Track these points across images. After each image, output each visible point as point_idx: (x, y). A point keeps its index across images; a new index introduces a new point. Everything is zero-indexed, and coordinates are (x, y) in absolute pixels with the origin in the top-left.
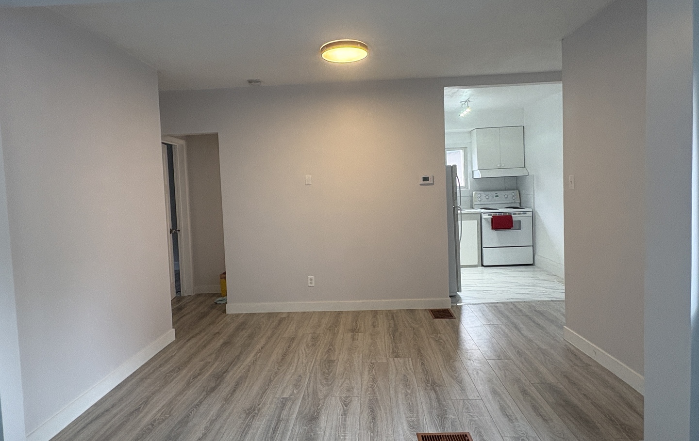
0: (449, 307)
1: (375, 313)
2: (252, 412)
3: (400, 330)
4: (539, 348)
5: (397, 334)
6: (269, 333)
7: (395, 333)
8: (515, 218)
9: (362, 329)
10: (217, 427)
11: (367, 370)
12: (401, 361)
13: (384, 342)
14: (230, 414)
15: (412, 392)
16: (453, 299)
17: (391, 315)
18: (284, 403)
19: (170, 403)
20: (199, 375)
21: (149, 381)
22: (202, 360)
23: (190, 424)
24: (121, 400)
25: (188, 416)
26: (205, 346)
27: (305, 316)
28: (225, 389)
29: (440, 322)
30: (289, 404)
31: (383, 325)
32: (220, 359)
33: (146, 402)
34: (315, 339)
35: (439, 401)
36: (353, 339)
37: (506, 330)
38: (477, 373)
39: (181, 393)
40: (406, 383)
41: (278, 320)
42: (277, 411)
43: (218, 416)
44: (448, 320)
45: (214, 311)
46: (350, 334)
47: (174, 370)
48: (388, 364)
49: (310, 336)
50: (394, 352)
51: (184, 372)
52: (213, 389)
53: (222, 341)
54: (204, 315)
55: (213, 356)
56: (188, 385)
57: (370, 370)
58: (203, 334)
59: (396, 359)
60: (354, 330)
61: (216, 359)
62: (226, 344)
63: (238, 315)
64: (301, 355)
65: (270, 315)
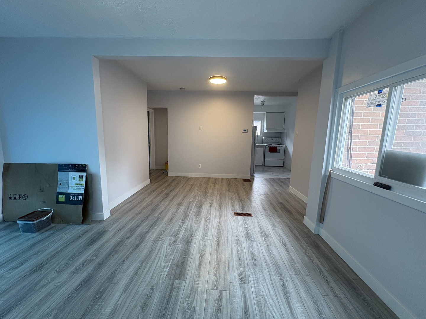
0: (250, 178)
1: (222, 179)
2: (180, 204)
3: (231, 184)
4: (279, 192)
5: (230, 185)
6: (184, 183)
7: (229, 185)
8: (278, 148)
9: (218, 183)
10: (168, 208)
11: (219, 195)
12: (231, 193)
13: (225, 188)
14: (172, 205)
15: (234, 202)
16: (251, 176)
17: (228, 180)
18: (190, 203)
19: (151, 201)
20: (160, 193)
21: (143, 194)
22: (161, 189)
23: (159, 206)
24: (134, 199)
25: (158, 204)
26: (161, 185)
27: (197, 178)
28: (170, 198)
29: (246, 183)
30: (192, 203)
31: (225, 182)
32: (167, 189)
33: (143, 200)
34: (201, 185)
35: (242, 205)
36: (214, 186)
37: (269, 187)
38: (257, 198)
39: (155, 198)
40: (232, 199)
41: (187, 179)
42: (188, 204)
43: (168, 205)
44: (249, 182)
45: (163, 175)
46: (213, 185)
47: (151, 192)
48: (226, 194)
49: (199, 185)
50: (228, 191)
51: (155, 192)
52: (166, 198)
53: (167, 184)
54: (159, 176)
55: (165, 188)
56: (157, 196)
57: (220, 195)
58: (160, 182)
59: (229, 193)
60: (215, 184)
61: (166, 189)
62: (168, 185)
63: (172, 177)
64: (196, 190)
65: (184, 177)
